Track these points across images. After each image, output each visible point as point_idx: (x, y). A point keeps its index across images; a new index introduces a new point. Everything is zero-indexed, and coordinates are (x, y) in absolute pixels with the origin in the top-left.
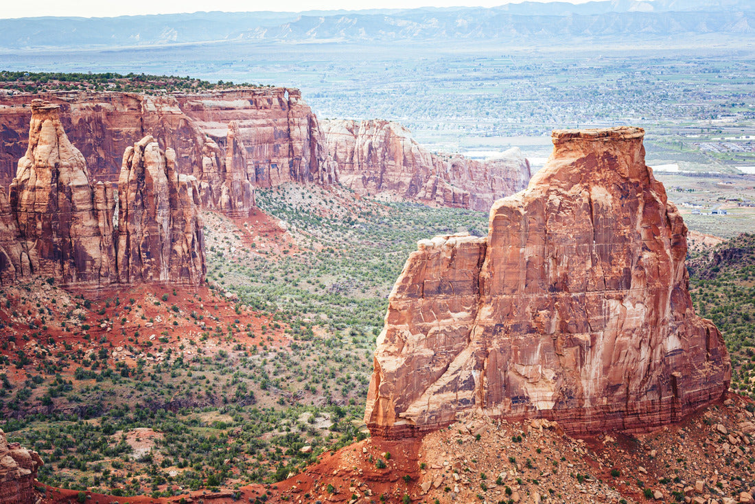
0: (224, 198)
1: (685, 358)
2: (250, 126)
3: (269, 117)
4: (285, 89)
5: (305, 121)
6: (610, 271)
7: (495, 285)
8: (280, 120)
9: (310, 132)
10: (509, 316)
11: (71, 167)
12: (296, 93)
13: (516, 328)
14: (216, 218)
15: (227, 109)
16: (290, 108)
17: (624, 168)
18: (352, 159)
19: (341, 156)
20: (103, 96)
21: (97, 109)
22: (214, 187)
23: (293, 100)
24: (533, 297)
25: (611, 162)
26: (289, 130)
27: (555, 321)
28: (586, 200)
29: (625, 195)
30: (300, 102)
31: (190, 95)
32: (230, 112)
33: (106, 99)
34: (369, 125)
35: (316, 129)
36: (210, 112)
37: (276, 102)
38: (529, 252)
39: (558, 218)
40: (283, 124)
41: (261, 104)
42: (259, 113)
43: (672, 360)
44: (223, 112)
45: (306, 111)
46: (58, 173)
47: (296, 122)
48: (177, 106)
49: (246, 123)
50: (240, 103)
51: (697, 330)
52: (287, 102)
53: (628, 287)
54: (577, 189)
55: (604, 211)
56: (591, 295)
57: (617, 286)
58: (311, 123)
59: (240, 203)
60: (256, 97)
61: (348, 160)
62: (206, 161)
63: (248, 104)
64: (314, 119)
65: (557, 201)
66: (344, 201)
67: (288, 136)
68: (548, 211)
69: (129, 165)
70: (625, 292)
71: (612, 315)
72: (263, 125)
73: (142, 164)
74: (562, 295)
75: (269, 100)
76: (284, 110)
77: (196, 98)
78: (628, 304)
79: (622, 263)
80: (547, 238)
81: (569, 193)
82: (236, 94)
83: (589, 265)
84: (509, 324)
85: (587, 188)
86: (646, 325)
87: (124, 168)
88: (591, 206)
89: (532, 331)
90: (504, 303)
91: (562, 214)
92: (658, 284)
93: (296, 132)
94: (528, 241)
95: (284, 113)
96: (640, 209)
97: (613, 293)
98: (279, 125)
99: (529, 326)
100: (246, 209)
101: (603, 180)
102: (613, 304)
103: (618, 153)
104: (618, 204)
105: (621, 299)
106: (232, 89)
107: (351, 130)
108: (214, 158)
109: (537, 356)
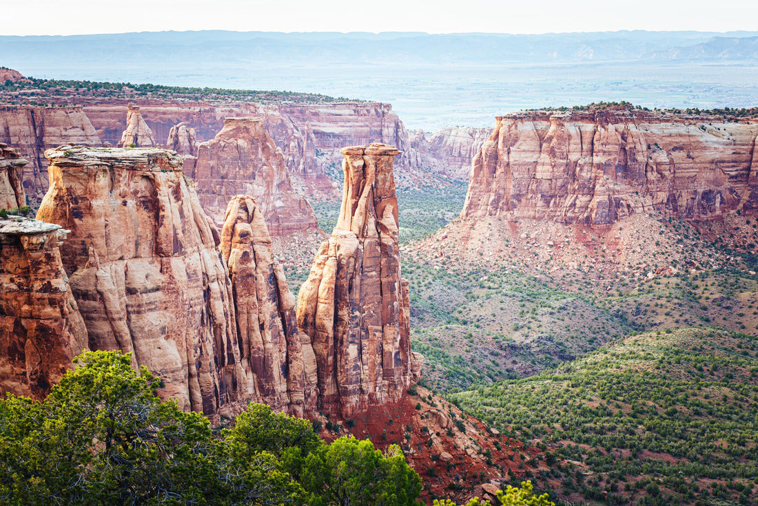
0: (301, 167)
1: (286, 210)
2: (351, 127)
3: (366, 121)
4: (381, 104)
5: (393, 125)
6: (246, 172)
7: (200, 175)
8: (375, 124)
9: (397, 132)
10: (204, 187)
11: (143, 136)
12: (388, 106)
13: (207, 191)
14: (295, 178)
15: (336, 115)
16: (384, 116)
17: (252, 133)
18: (470, 155)
19: (463, 153)
20: (235, 104)
21: (231, 111)
22: (295, 160)
23: (386, 111)
24: (214, 180)
25: (247, 130)
26: (381, 130)
27: (224, 189)
28: (235, 144)
29: (253, 143)
30: (390, 112)
31: (311, 105)
32: (338, 117)
33: (236, 106)
34: (483, 131)
35: (401, 130)
36: (324, 117)
37: (373, 111)
38: (212, 163)
39: (223, 151)
40: (378, 126)
41: (362, 113)
42: (360, 118)
43: (278, 210)
44: (333, 117)
45: (393, 119)
46: (137, 139)
47: (386, 125)
48: (277, 111)
49: (348, 124)
50: (346, 111)
51: (294, 200)
52: (381, 111)
53: (255, 179)
54: (232, 140)
55: (244, 149)
56: (238, 181)
57: (249, 178)
58: (397, 126)
59: (310, 171)
60: (359, 108)
61: (467, 156)
62: (292, 144)
63: (353, 112)
64: (400, 124)
65: (223, 144)
66: (416, 178)
67: (380, 134)
68: (219, 148)
69: (171, 136)
70: (252, 181)
71: (248, 190)
72: (361, 126)
73: (177, 136)
74: (226, 180)
75: (367, 110)
76: (379, 117)
77: (315, 107)
78: (256, 187)
79: (251, 170)
80: (219, 158)
81: (229, 141)
82: (344, 106)
83: (237, 169)
84: (204, 190)
85: (236, 140)
86: (264, 195)
87: (169, 137)
88: (237, 147)
89: (214, 193)
90: (202, 182)
91: (225, 149)
92: (269, 179)
93: (385, 131)
94: (211, 159)
95: (379, 119)
96: (260, 149)
97: (248, 181)
98: (374, 126)
99: (213, 191)
100: (314, 174)
101: (243, 137)
102: (248, 185)
103: (250, 127)
104: (249, 146)
105: (251, 183)
106: (343, 103)
107: (471, 135)
108: (296, 143)
109: (216, 203)
